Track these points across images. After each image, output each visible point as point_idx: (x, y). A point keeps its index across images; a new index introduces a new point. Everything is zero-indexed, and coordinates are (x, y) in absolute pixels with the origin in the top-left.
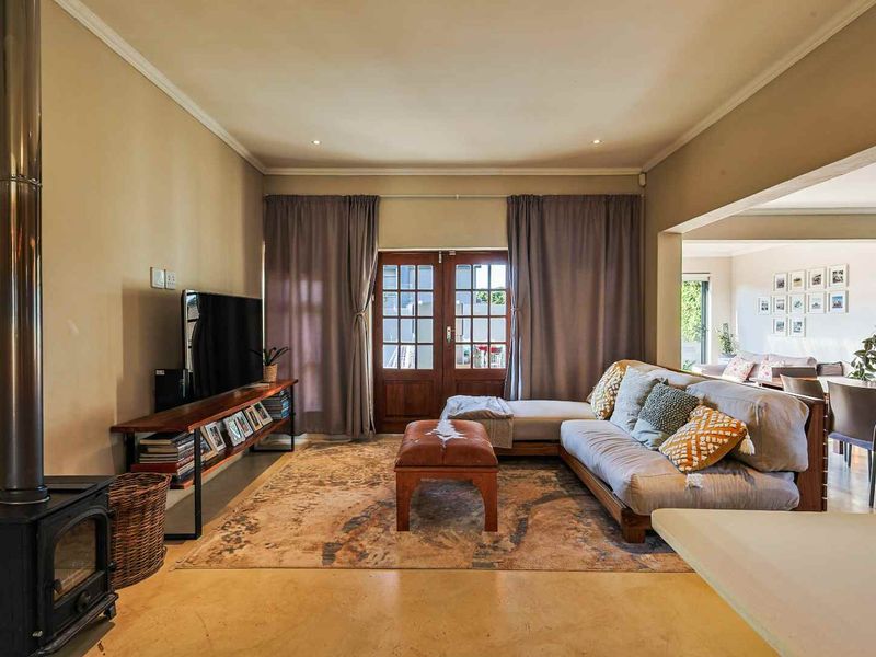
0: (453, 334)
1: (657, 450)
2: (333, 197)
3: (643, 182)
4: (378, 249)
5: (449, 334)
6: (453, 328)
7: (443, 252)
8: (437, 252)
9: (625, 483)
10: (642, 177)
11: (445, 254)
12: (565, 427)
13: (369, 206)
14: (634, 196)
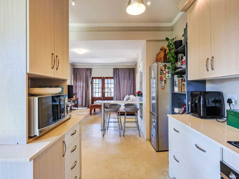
2: (84, 68)
4: (92, 77)
5: (104, 91)
7: (103, 77)
10: (135, 65)
13: (90, 70)
14: (134, 68)
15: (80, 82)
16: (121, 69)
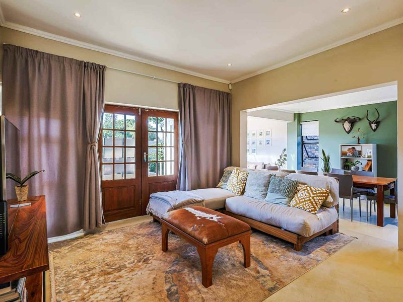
0: (147, 156)
1: (289, 206)
2: (71, 60)
3: (230, 88)
4: (105, 102)
5: (145, 156)
6: (147, 153)
7: (141, 108)
8: (138, 108)
9: (301, 224)
10: (230, 86)
11: (143, 110)
12: (228, 201)
13: (99, 71)
14: (228, 94)
15: (48, 118)
16: (204, 90)
